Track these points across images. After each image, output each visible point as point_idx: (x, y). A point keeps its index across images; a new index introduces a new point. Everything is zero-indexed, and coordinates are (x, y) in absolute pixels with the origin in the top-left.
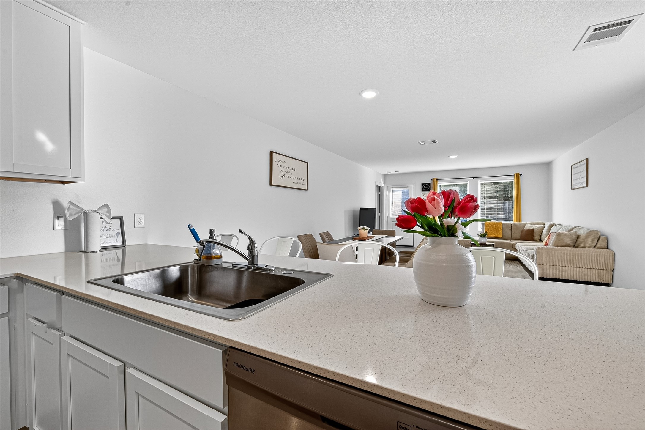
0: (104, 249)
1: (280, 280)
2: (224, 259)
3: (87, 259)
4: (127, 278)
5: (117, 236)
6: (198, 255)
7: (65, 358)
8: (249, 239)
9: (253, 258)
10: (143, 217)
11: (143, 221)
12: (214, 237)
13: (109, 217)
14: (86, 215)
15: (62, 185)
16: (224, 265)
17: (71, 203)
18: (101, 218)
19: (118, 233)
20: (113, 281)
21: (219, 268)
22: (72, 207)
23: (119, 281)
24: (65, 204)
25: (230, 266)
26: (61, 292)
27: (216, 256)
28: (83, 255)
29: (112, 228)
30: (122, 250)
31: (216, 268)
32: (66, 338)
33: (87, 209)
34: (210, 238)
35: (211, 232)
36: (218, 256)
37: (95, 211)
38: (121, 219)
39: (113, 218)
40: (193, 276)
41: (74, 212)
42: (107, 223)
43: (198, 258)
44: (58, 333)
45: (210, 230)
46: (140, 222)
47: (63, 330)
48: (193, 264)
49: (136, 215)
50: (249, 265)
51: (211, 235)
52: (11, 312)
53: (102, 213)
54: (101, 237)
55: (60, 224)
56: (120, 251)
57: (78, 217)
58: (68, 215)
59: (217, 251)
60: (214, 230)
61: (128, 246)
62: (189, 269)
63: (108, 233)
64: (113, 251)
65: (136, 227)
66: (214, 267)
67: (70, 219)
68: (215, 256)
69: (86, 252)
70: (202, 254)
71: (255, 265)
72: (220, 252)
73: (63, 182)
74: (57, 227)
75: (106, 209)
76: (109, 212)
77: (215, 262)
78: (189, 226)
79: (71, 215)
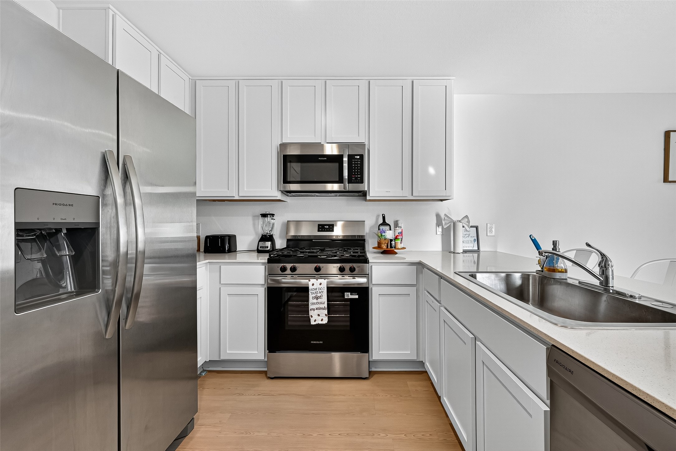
0: (465, 252)
1: (645, 311)
2: (569, 274)
3: (454, 257)
4: (478, 275)
5: (474, 242)
6: (540, 266)
7: (442, 322)
8: (601, 255)
9: (607, 279)
10: (494, 226)
11: (493, 230)
12: (558, 249)
13: (468, 226)
14: (454, 224)
15: (440, 202)
16: (569, 281)
17: (445, 215)
18: (463, 227)
19: (475, 239)
20: (470, 275)
21: (564, 283)
22: (446, 218)
23: (474, 276)
24: (443, 216)
25: (576, 283)
26: (441, 277)
27: (561, 270)
28: (452, 254)
29: (471, 236)
30: (477, 254)
31: (559, 282)
32: (442, 308)
33: (455, 219)
34: (553, 249)
35: (555, 243)
36: (563, 270)
37: (460, 221)
38: (477, 228)
39: (472, 227)
40: (534, 286)
41: (448, 222)
42: (467, 231)
43: (540, 269)
44: (439, 305)
45: (553, 241)
46: (491, 231)
47: (442, 303)
48: (535, 274)
49: (488, 224)
50: (600, 285)
51: (554, 247)
52: (417, 284)
53: (464, 223)
54: (463, 242)
55: (440, 230)
56: (476, 255)
57: (450, 226)
58: (444, 224)
59: (561, 264)
60: (557, 241)
61: (481, 251)
62: (531, 278)
63: (467, 239)
64: (471, 255)
65: (488, 235)
66: (557, 281)
67: (445, 227)
68: (559, 270)
69: (454, 253)
70: (545, 266)
71: (610, 287)
72: (564, 266)
73: (442, 200)
74: (438, 233)
75: (466, 220)
76: (469, 222)
77: (558, 276)
78: (530, 236)
79: (446, 224)
